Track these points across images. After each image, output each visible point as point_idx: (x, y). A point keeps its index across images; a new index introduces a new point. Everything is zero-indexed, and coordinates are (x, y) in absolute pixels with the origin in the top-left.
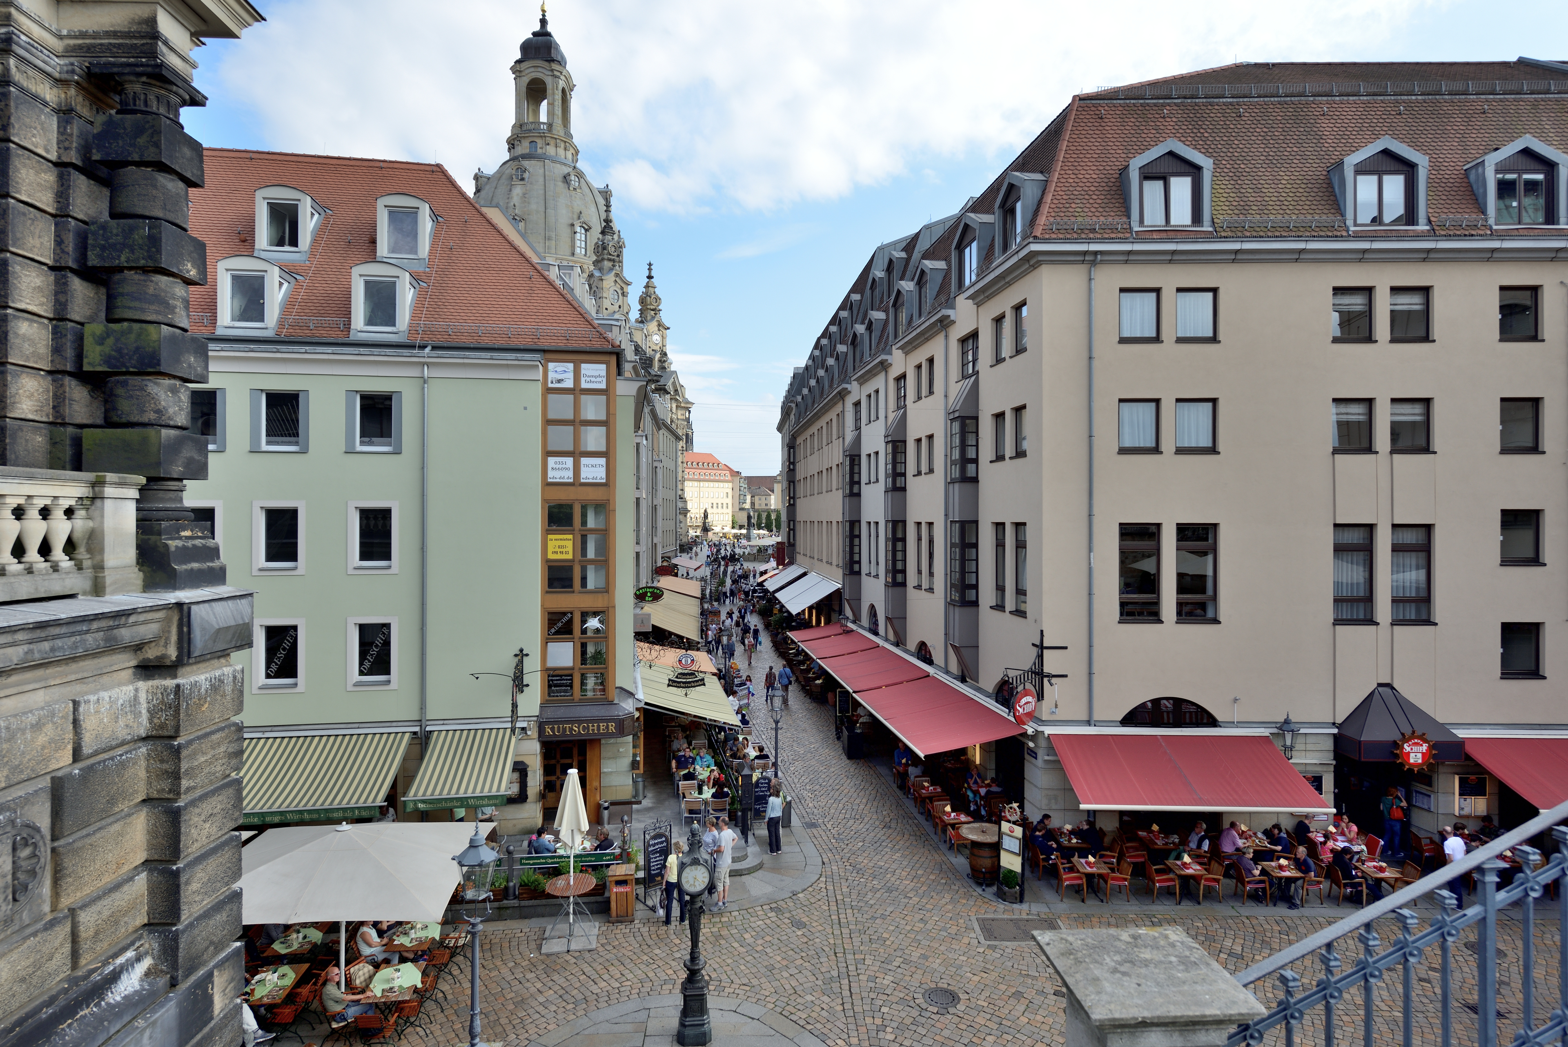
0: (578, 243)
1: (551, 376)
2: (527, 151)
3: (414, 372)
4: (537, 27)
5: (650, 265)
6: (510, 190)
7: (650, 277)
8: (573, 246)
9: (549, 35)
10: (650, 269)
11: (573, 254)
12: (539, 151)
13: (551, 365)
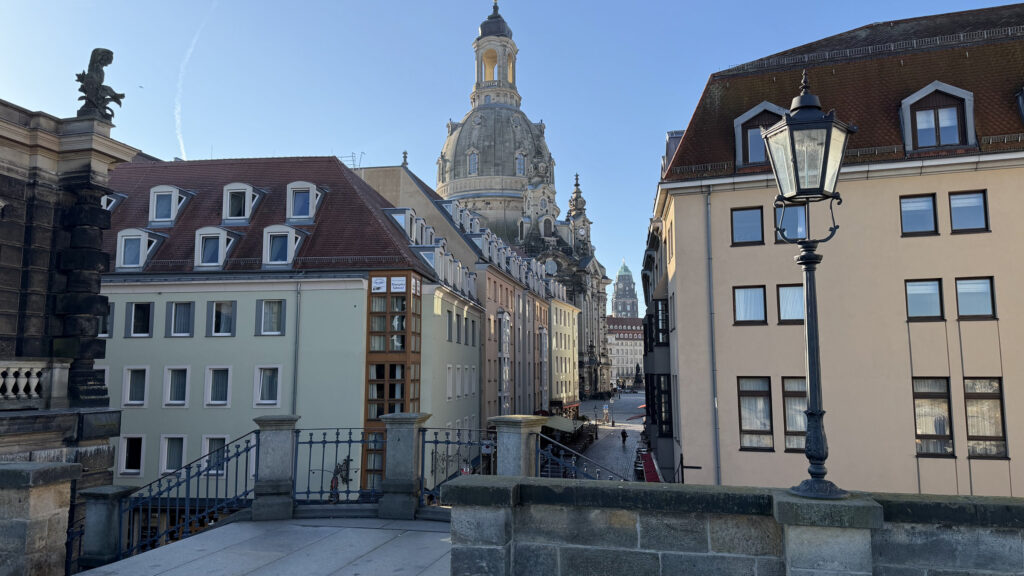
0: (517, 166)
1: (374, 285)
2: (483, 103)
3: (292, 287)
4: (491, 12)
5: (577, 176)
6: (471, 133)
7: (577, 185)
8: (514, 169)
9: (499, 16)
10: (577, 179)
11: (514, 175)
12: (492, 101)
13: (374, 279)
